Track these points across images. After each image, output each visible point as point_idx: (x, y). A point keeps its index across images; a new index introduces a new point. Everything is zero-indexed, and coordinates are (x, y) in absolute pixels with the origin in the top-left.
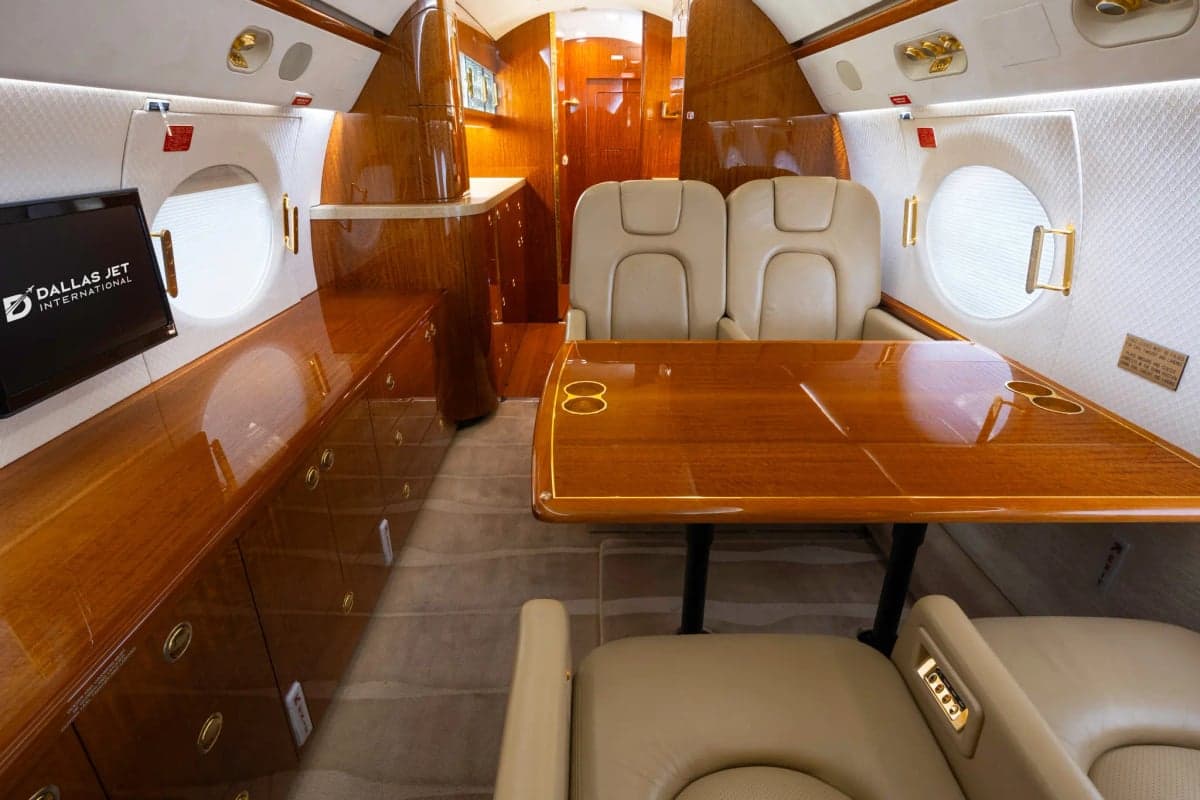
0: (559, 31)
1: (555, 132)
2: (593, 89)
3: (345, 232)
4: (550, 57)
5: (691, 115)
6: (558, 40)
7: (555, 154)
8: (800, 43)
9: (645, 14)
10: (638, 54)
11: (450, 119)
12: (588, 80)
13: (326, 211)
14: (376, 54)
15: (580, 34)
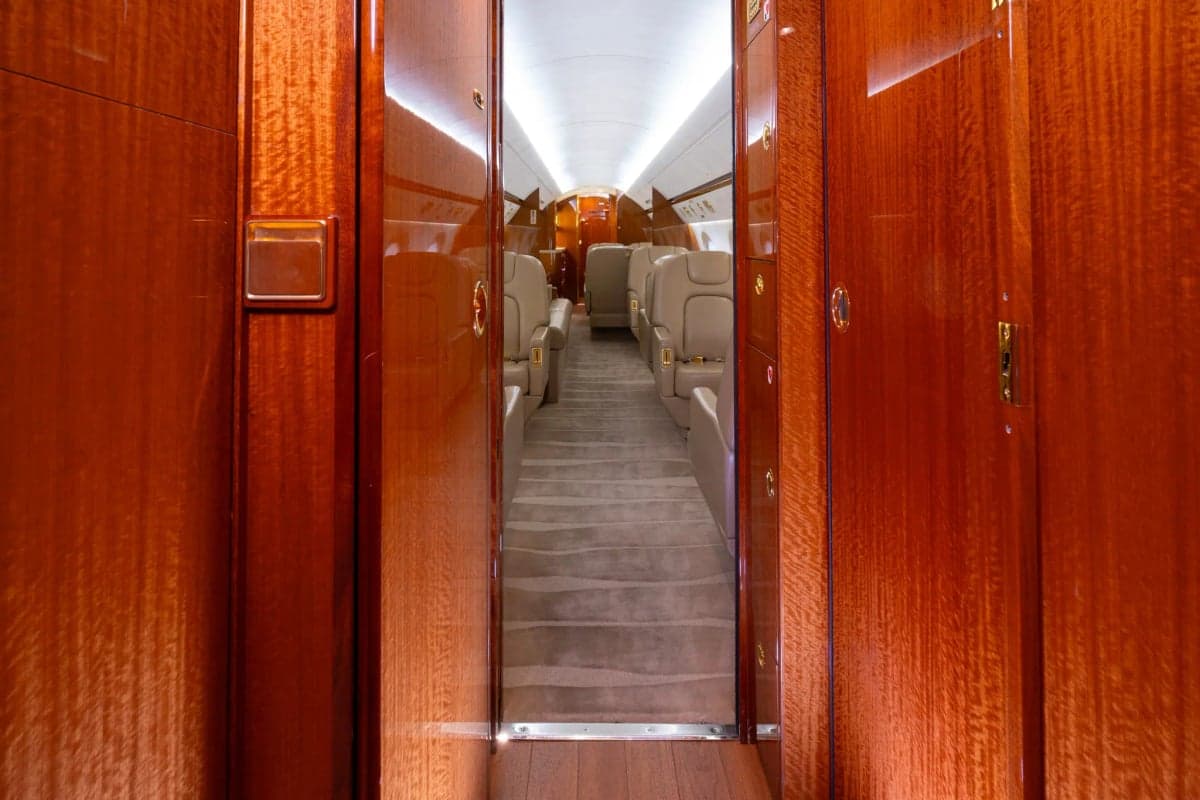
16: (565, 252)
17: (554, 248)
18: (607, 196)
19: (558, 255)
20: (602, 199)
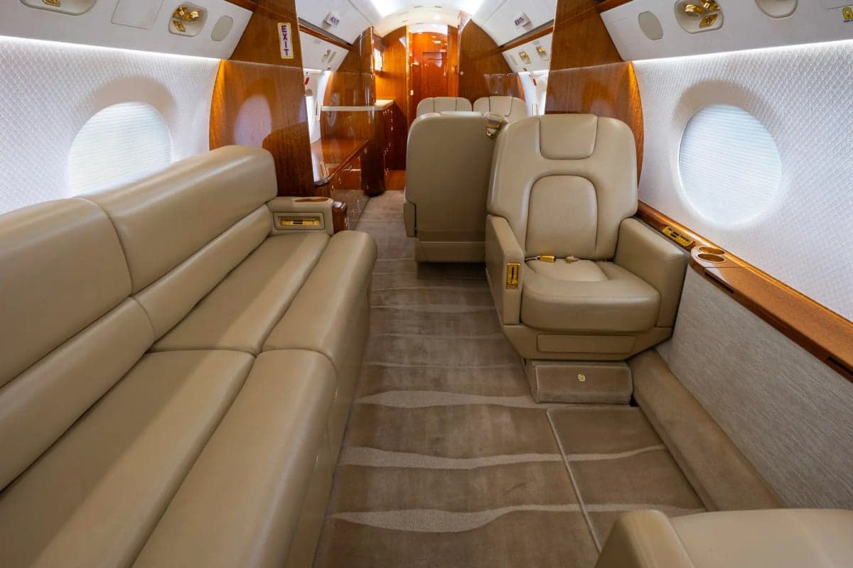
0: (410, 30)
1: (408, 79)
2: (426, 57)
3: (328, 118)
4: (405, 42)
5: (462, 73)
6: (410, 34)
7: (408, 89)
8: (502, 46)
9: (448, 26)
10: (446, 39)
11: (371, 73)
12: (424, 53)
13: (326, 109)
14: (347, 51)
15: (420, 31)
16: (394, 107)
17: (372, 103)
18: (444, 31)
19: (379, 113)
20: (438, 36)
